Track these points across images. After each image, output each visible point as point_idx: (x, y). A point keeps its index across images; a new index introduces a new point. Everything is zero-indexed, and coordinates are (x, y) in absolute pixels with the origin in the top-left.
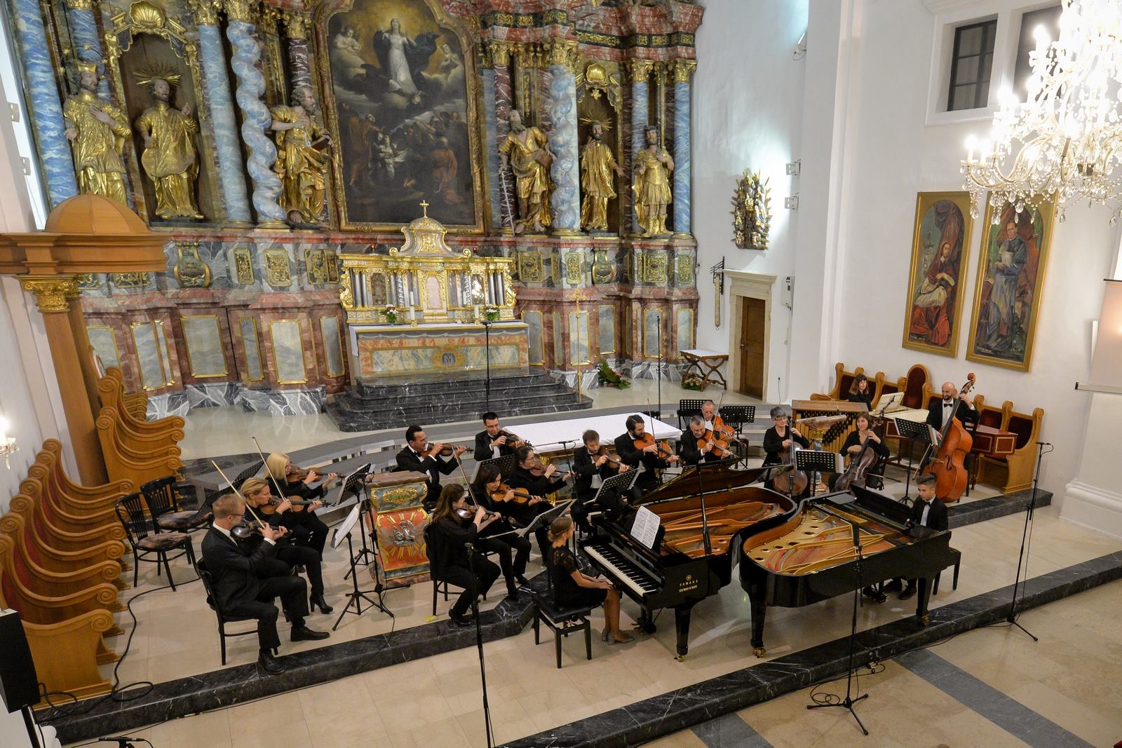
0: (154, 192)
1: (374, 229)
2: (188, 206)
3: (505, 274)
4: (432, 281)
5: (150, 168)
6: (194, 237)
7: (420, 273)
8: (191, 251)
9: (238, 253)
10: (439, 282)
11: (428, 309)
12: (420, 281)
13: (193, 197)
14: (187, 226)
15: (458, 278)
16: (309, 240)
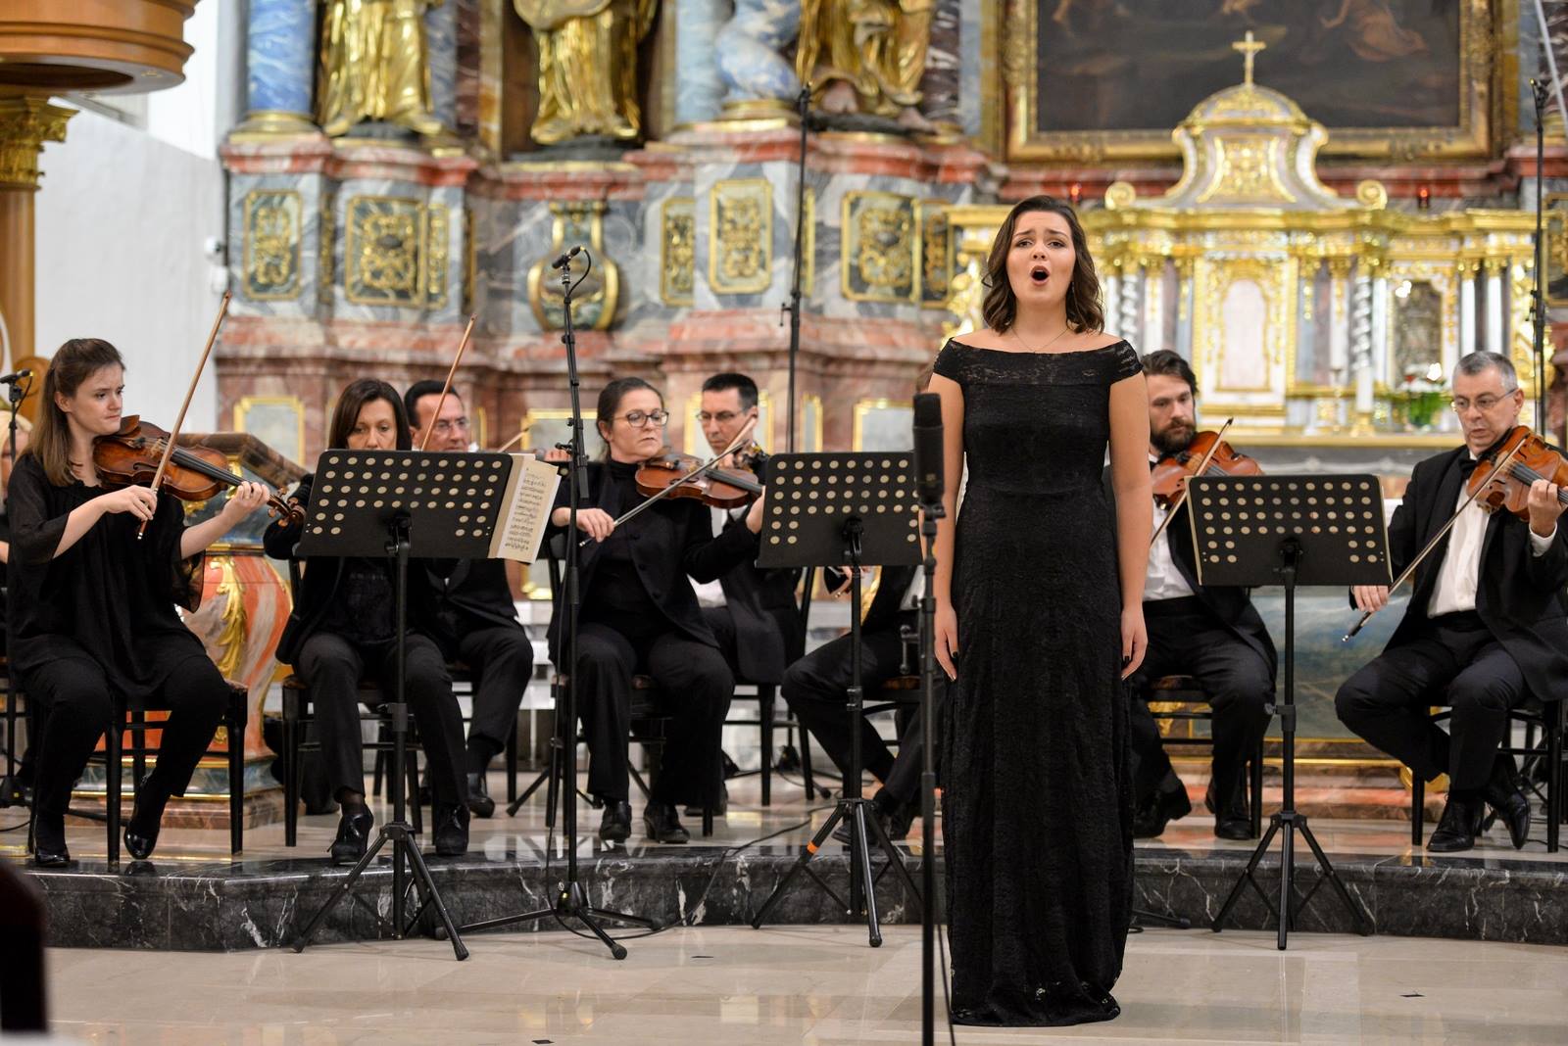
0: (539, 73)
1: (1111, 150)
2: (609, 102)
3: (1517, 273)
4: (1243, 296)
5: (529, 7)
6: (596, 185)
7: (1202, 267)
8: (584, 227)
9: (673, 212)
10: (1266, 298)
11: (1219, 389)
12: (1201, 292)
13: (628, 85)
14: (589, 159)
15: (1338, 288)
16: (862, 159)
